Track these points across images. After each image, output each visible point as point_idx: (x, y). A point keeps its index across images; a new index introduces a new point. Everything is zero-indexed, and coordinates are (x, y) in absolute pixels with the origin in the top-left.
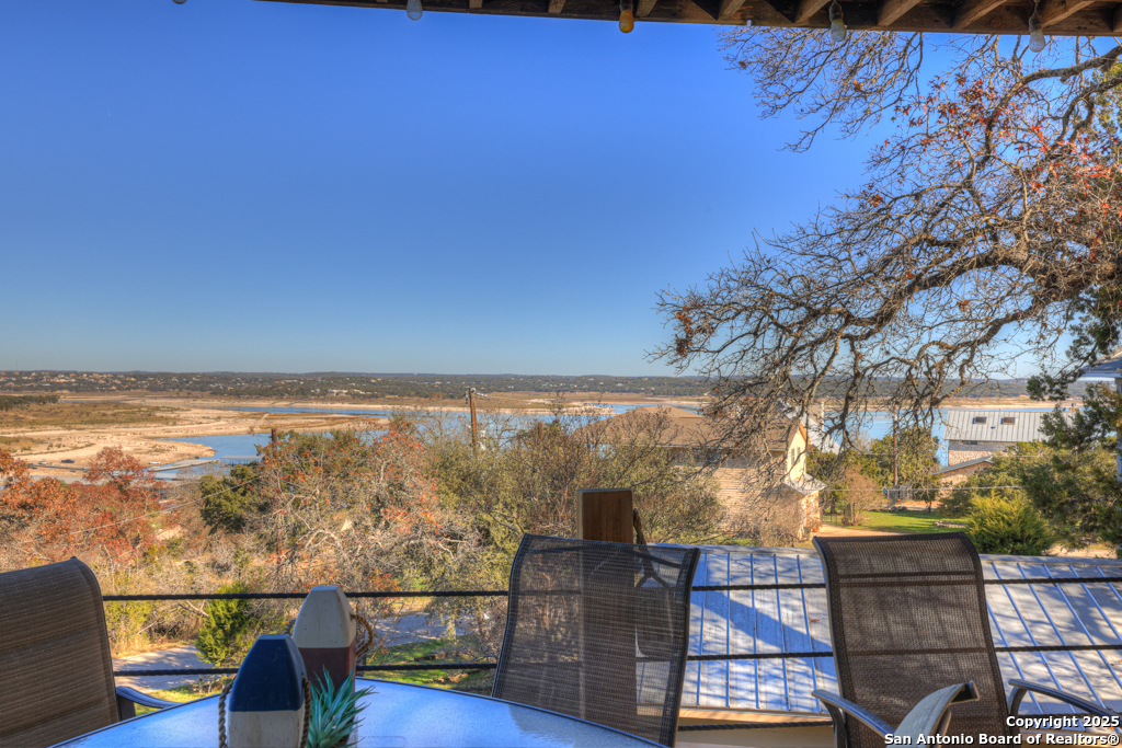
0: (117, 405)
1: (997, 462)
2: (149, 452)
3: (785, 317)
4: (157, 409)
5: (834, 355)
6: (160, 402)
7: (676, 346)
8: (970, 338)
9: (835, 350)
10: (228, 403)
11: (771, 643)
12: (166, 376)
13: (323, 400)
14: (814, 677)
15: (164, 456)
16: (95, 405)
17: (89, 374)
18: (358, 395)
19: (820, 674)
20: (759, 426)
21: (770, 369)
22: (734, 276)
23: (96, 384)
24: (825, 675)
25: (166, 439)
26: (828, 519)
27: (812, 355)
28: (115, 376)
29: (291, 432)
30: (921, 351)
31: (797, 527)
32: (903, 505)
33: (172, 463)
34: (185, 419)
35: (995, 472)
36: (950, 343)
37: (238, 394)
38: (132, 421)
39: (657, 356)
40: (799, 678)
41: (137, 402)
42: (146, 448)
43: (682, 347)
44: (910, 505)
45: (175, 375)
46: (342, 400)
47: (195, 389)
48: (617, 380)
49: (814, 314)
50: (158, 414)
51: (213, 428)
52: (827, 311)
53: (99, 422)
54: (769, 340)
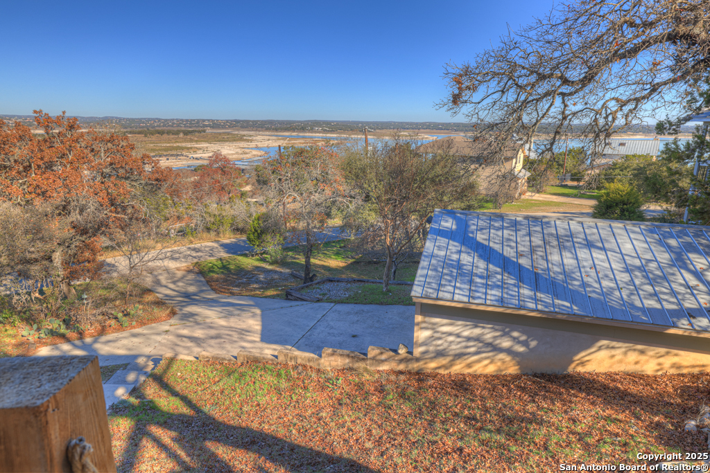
0: (228, 134)
1: (615, 164)
2: (241, 154)
3: (523, 81)
4: (244, 135)
5: (551, 105)
6: (245, 133)
7: (452, 99)
8: (638, 95)
9: (553, 102)
10: (273, 133)
11: (496, 266)
12: (247, 122)
13: (311, 133)
14: (519, 287)
15: (248, 156)
16: (220, 134)
17: (217, 120)
18: (326, 130)
19: (522, 285)
20: (500, 149)
21: (510, 114)
22: (493, 55)
23: (220, 125)
24: (525, 286)
25: (248, 148)
26: (531, 189)
27: (536, 106)
28: (227, 121)
29: (292, 146)
30: (604, 104)
31: (516, 193)
32: (566, 183)
33: (250, 159)
34: (255, 140)
35: (613, 169)
36: (624, 98)
37: (276, 130)
38: (235, 141)
39: (441, 106)
40: (511, 287)
41: (236, 132)
42: (240, 152)
43: (456, 99)
44: (570, 183)
45: (251, 121)
46: (319, 132)
47: (259, 127)
48: (439, 124)
49: (542, 77)
50: (245, 138)
51: (266, 144)
52: (551, 76)
53: (222, 141)
54: (511, 96)
